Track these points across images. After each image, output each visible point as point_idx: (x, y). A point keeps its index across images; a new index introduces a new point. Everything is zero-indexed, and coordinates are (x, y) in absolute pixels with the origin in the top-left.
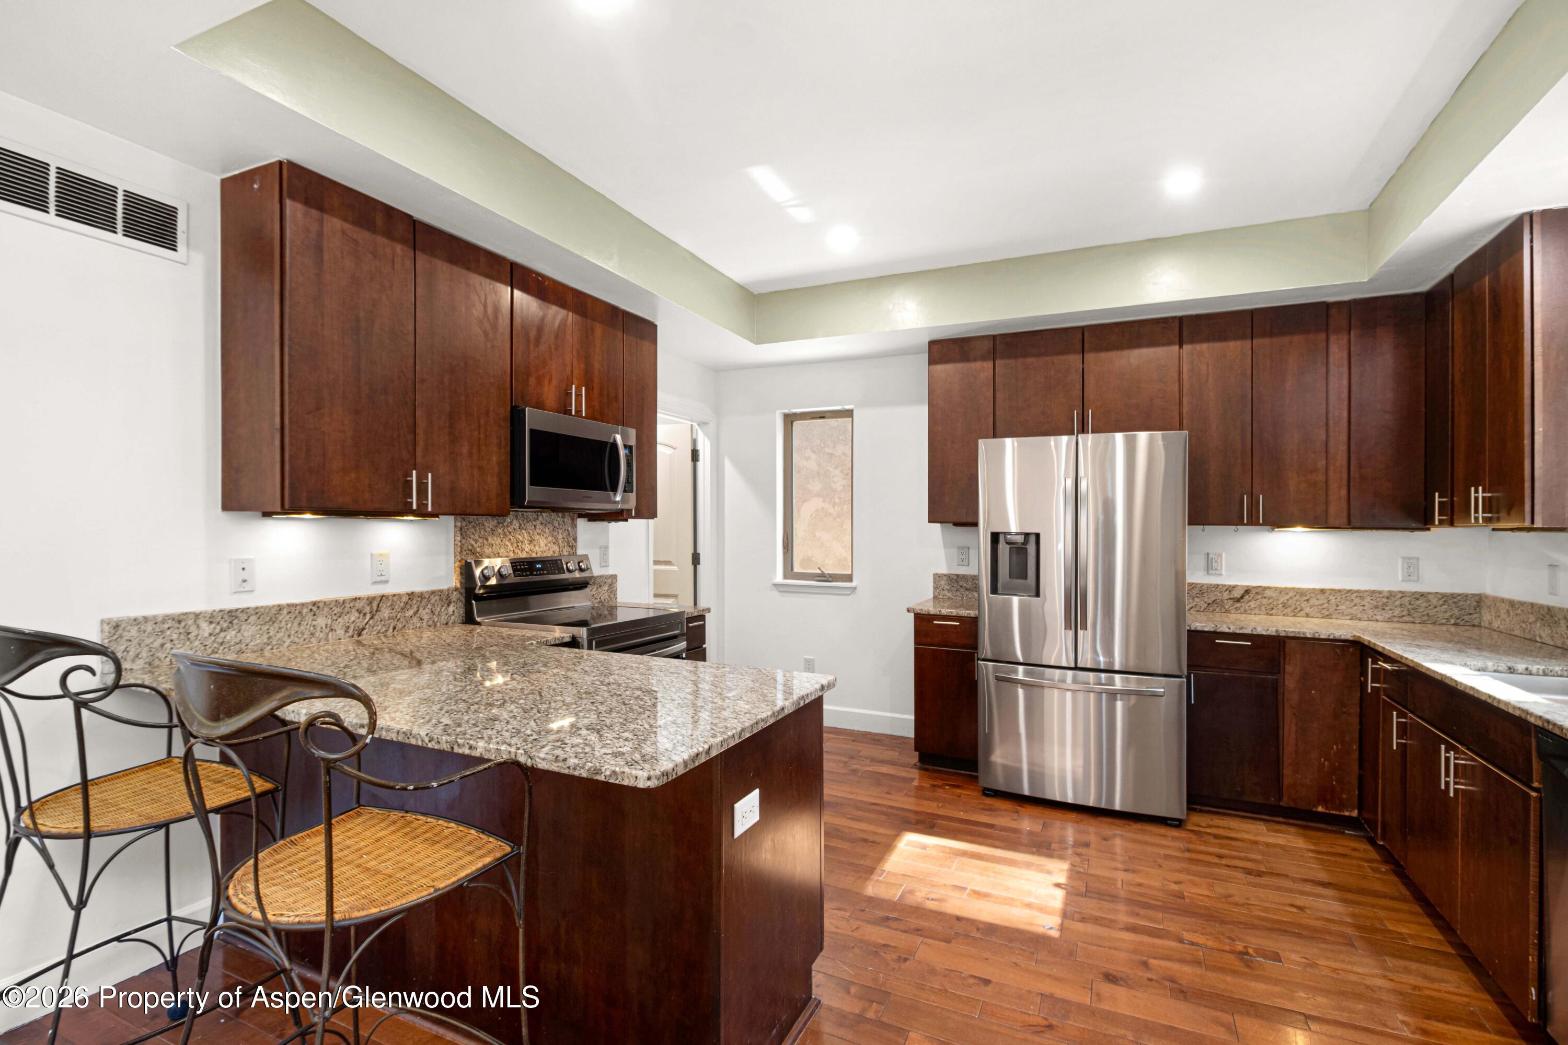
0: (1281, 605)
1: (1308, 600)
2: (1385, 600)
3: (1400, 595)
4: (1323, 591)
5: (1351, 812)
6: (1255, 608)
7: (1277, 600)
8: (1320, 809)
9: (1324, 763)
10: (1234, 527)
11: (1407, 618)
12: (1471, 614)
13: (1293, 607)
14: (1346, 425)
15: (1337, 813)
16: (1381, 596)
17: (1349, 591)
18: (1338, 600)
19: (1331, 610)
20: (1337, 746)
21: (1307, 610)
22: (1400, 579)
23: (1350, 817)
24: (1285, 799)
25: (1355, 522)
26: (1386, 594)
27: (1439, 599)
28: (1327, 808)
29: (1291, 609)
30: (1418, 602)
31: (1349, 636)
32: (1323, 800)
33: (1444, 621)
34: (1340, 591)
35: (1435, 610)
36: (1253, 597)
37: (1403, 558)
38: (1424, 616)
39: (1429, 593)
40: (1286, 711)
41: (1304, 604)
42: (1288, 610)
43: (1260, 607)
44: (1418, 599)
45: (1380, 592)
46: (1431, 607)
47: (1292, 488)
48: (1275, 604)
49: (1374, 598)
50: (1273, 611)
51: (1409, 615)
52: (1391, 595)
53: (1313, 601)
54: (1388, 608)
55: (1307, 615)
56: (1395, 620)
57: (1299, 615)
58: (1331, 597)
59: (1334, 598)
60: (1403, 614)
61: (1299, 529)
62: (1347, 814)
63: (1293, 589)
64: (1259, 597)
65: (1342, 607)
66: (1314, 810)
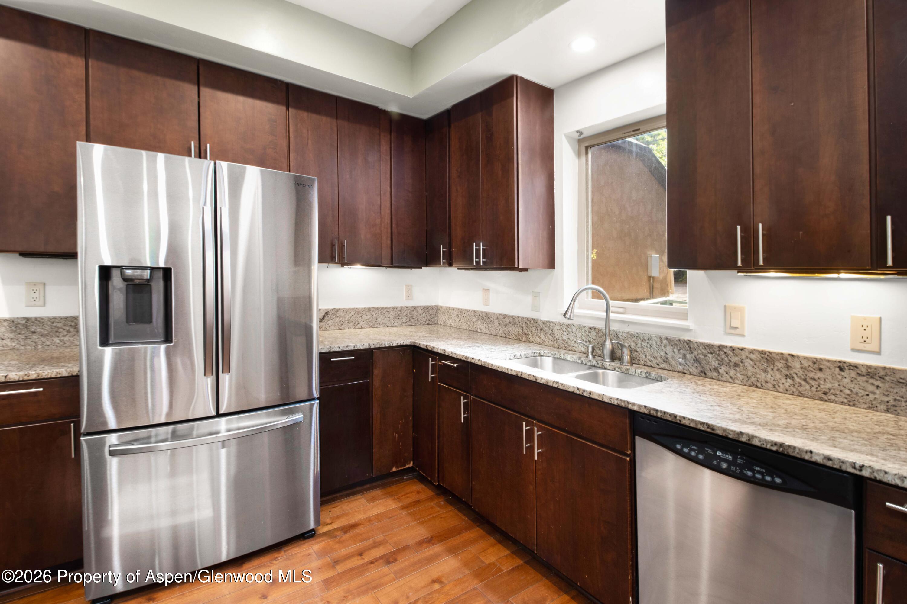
0: (347, 322)
1: (361, 317)
2: (399, 313)
3: (406, 309)
4: (369, 309)
5: (409, 464)
6: (332, 325)
7: (345, 318)
8: (394, 469)
9: (396, 435)
10: (327, 265)
11: (408, 323)
12: (434, 317)
13: (354, 322)
14: (389, 196)
15: (403, 468)
16: (397, 310)
17: (382, 308)
18: (377, 315)
19: (373, 322)
20: (402, 421)
21: (361, 323)
22: (405, 299)
23: (409, 468)
24: (374, 471)
25: (395, 263)
26: (399, 309)
27: (422, 310)
28: (398, 468)
29: (353, 323)
30: (413, 312)
31: (407, 342)
32: (395, 463)
33: (424, 323)
34: (378, 308)
35: (420, 316)
36: (330, 317)
37: (406, 285)
38: (416, 320)
39: (418, 307)
40: (374, 405)
41: (360, 320)
42: (351, 324)
43: (334, 324)
44: (413, 311)
45: (397, 308)
46: (419, 315)
47: (363, 237)
48: (344, 321)
49: (394, 312)
50: (343, 327)
51: (409, 321)
52: (402, 309)
53: (365, 317)
54: (400, 318)
55: (362, 327)
56: (404, 325)
57: (357, 327)
58: (374, 313)
59: (375, 313)
60: (407, 320)
61: (359, 266)
62: (407, 466)
63: (353, 309)
64: (334, 317)
65: (379, 319)
66: (391, 471)
